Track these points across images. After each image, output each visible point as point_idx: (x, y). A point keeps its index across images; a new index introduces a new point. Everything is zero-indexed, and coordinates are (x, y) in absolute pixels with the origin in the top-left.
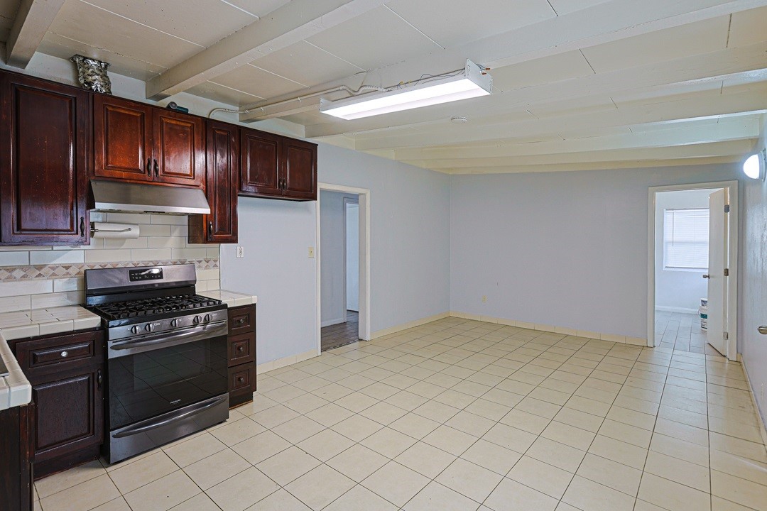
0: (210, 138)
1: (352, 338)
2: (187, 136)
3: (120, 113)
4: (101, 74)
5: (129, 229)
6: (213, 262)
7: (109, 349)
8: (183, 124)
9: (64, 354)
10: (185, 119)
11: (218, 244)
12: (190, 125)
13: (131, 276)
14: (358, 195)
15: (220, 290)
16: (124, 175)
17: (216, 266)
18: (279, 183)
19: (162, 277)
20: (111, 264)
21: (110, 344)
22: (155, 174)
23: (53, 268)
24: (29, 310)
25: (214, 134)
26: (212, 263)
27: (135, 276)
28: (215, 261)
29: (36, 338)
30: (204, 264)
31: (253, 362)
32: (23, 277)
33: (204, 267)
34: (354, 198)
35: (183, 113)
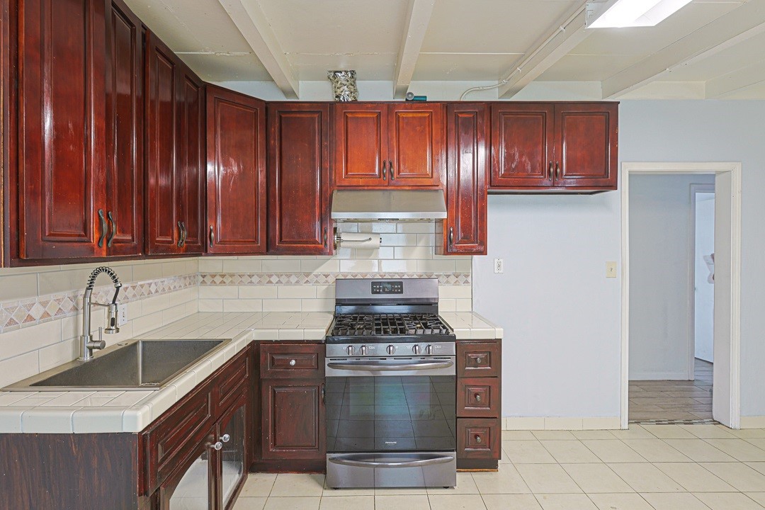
0: (452, 126)
1: (698, 414)
2: (424, 128)
3: (358, 117)
4: (348, 84)
5: (370, 239)
6: (464, 277)
7: (327, 367)
8: (420, 115)
9: (293, 362)
10: (422, 108)
11: (470, 256)
12: (427, 115)
13: (373, 288)
14: (714, 176)
15: (472, 312)
16: (361, 182)
17: (466, 282)
18: (549, 170)
19: (402, 292)
20: (361, 274)
21: (328, 361)
22: (390, 176)
23: (317, 276)
24: (299, 312)
25: (457, 117)
26: (462, 278)
27: (376, 288)
28: (467, 276)
29: (277, 342)
30: (453, 279)
31: (496, 418)
32: (296, 282)
33: (453, 282)
34: (706, 182)
35: (421, 101)
